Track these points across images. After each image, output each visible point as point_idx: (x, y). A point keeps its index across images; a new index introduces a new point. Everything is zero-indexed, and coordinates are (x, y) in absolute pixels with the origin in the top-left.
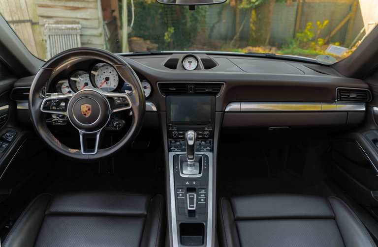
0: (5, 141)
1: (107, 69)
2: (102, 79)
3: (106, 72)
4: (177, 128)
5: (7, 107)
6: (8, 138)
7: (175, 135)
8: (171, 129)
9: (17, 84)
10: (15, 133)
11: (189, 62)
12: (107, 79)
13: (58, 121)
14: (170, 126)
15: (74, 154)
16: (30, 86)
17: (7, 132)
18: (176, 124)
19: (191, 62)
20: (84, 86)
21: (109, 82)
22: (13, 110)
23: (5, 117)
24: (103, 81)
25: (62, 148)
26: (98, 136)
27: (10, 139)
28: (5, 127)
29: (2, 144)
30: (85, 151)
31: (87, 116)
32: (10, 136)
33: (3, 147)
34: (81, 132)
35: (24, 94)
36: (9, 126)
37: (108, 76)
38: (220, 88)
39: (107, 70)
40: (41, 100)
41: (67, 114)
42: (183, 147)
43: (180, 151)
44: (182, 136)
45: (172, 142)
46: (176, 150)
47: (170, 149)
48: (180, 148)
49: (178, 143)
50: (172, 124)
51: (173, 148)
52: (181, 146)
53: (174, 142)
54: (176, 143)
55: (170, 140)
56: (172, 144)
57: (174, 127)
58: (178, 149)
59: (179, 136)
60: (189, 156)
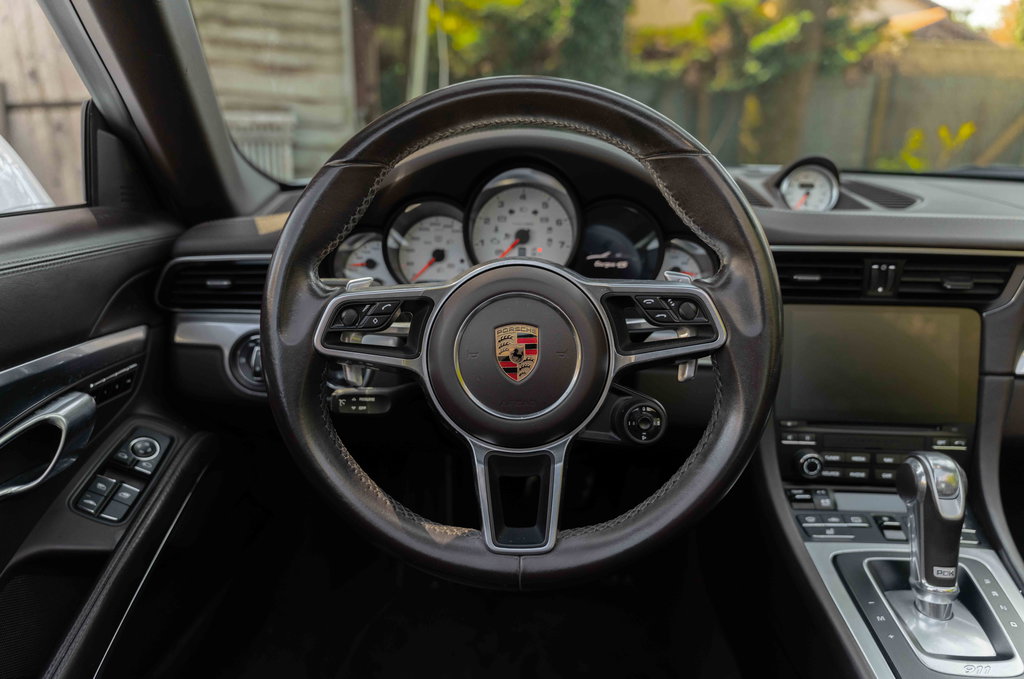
0: (128, 472)
1: (523, 197)
2: (500, 236)
3: (516, 208)
4: (817, 438)
5: (138, 334)
6: (138, 462)
7: (812, 467)
8: (789, 441)
9: (187, 243)
10: (166, 442)
11: (803, 186)
12: (523, 237)
13: (358, 396)
14: (789, 430)
15: (448, 547)
16: (271, 251)
17: (133, 434)
18: (811, 423)
19: (811, 186)
20: (430, 264)
21: (529, 247)
22: (162, 348)
23: (130, 375)
24: (506, 244)
25: (395, 519)
26: (558, 467)
27: (146, 465)
28: (128, 415)
29: (117, 488)
30: (498, 537)
31: (521, 379)
32: (147, 454)
33: (122, 502)
34: (481, 449)
35: (209, 283)
36: (143, 410)
37: (526, 227)
38: (1007, 276)
39: (523, 203)
40: (319, 304)
41: (420, 366)
42: (852, 519)
43: (852, 537)
44: (836, 474)
45: (798, 497)
46: (828, 532)
47: (804, 529)
48: (845, 525)
49: (826, 503)
50: (795, 423)
51: (811, 522)
52: (845, 516)
53: (807, 496)
54: (814, 500)
55: (789, 487)
56: (796, 505)
57: (802, 435)
58: (838, 531)
59: (825, 473)
60: (936, 569)
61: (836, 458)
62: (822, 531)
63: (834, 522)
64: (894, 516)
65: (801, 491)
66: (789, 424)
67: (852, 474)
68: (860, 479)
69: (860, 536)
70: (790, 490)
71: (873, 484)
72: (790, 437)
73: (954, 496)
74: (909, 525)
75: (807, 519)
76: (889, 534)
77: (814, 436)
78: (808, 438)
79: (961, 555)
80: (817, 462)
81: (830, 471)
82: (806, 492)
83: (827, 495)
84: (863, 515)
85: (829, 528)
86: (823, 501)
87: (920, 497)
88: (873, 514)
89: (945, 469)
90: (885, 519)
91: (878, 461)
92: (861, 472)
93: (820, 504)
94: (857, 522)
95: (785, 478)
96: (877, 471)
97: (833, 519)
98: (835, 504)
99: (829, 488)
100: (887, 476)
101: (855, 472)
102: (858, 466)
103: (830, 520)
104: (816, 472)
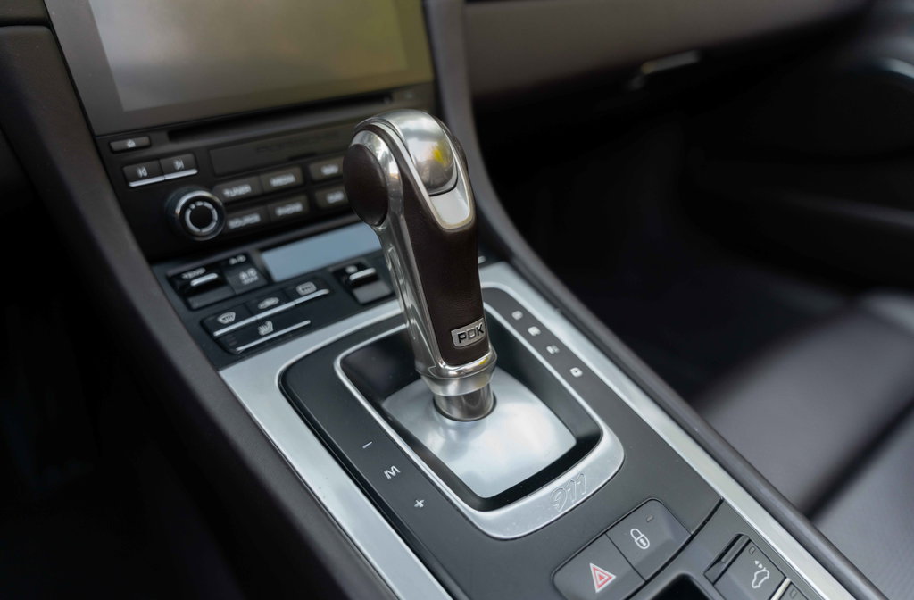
4: (197, 160)
7: (202, 218)
8: (143, 178)
14: (135, 157)
18: (178, 131)
42: (300, 289)
43: (307, 323)
44: (253, 219)
45: (195, 283)
46: (263, 330)
47: (217, 340)
48: (291, 304)
49: (249, 277)
50: (144, 140)
51: (229, 323)
52: (286, 290)
53: (213, 276)
54: (229, 279)
55: (172, 271)
56: (196, 302)
57: (164, 162)
58: (279, 321)
59: (235, 224)
60: (455, 333)
61: (243, 190)
62: (251, 332)
63: (272, 306)
64: (364, 261)
65: (201, 271)
66: (131, 144)
67: (281, 211)
68: (295, 216)
69: (320, 315)
70: (179, 276)
71: (318, 219)
72: (142, 172)
73: (450, 185)
74: (390, 267)
75: (221, 319)
76: (363, 294)
77: (189, 157)
78: (179, 164)
79: (484, 285)
80: (208, 205)
81: (241, 217)
82: (209, 270)
83: (249, 263)
84: (315, 277)
85: (262, 322)
86: (243, 276)
87: (396, 205)
88: (331, 270)
89: (423, 135)
90: (351, 269)
91: (315, 176)
92: (293, 203)
93: (240, 281)
94: (309, 292)
95: (154, 257)
96: (318, 194)
97: (269, 302)
98: (265, 274)
99: (250, 248)
100: (336, 197)
101: (283, 206)
102: (285, 194)
103: (262, 306)
104: (213, 225)
